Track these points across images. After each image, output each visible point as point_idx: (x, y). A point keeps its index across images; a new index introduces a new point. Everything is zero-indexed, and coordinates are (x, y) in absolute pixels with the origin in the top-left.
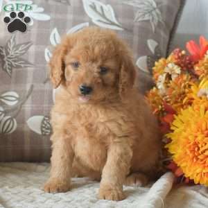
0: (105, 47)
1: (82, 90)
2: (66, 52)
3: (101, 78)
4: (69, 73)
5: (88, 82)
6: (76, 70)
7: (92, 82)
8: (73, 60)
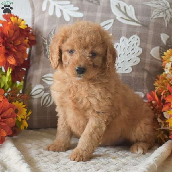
0: (94, 37)
1: (77, 70)
2: (63, 41)
3: (92, 61)
4: (66, 58)
5: (82, 64)
6: (71, 55)
7: (85, 64)
8: (69, 48)
